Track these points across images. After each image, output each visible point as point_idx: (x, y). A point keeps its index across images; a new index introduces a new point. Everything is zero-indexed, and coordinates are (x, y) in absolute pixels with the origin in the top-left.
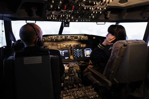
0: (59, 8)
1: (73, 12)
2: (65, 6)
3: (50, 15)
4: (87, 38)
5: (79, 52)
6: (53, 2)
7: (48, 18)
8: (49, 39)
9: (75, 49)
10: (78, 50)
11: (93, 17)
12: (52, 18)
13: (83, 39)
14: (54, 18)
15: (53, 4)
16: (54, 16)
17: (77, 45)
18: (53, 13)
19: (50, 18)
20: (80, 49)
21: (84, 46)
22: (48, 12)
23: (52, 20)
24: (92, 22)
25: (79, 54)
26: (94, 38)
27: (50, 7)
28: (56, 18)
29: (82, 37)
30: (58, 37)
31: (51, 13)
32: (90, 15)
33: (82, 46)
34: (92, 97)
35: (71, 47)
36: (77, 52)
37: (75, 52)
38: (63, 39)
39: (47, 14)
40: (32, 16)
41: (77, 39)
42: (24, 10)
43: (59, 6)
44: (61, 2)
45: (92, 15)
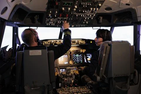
0: (56, 16)
1: (68, 19)
2: (61, 15)
3: (49, 22)
4: (85, 43)
5: (78, 58)
6: (51, 12)
7: (47, 24)
8: (49, 43)
9: (74, 54)
10: (77, 55)
11: (87, 22)
12: (51, 24)
13: (80, 43)
14: (52, 25)
15: (51, 13)
16: (52, 23)
17: (76, 51)
18: (51, 20)
19: (49, 24)
20: (79, 55)
21: (84, 51)
22: (47, 20)
23: (51, 26)
24: (87, 27)
25: (78, 59)
26: (91, 42)
27: (49, 15)
28: (54, 25)
29: (80, 41)
30: (57, 41)
31: (50, 20)
32: (84, 21)
33: (81, 52)
34: (85, 93)
35: (71, 52)
36: (77, 58)
37: (75, 57)
38: (62, 43)
39: (46, 21)
40: (35, 23)
41: (75, 43)
42: (29, 19)
43: (56, 15)
44: (57, 12)
45: (85, 20)
